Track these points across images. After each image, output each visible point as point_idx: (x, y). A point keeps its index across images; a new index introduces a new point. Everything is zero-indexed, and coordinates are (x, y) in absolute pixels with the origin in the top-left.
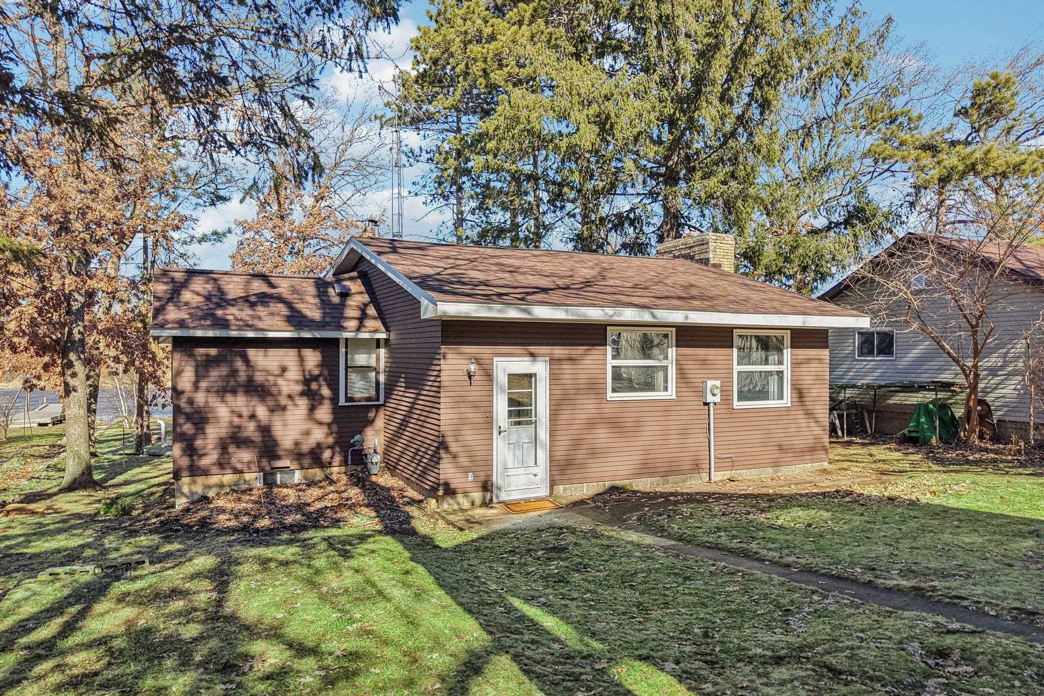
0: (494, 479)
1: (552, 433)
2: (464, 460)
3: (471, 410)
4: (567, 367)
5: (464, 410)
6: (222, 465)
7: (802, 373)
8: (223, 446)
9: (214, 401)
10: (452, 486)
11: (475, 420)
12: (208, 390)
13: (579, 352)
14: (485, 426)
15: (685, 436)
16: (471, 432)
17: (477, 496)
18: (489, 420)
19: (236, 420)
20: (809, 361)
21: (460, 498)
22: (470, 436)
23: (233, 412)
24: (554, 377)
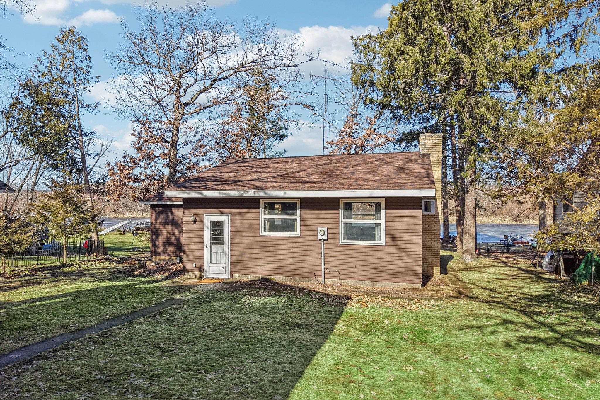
0: (205, 267)
1: (231, 248)
2: (191, 257)
3: (195, 236)
4: (238, 218)
5: (192, 236)
6: (164, 252)
7: (396, 225)
8: (164, 245)
9: (161, 228)
10: (187, 268)
11: (196, 241)
12: (160, 224)
13: (244, 211)
14: (200, 244)
15: (305, 257)
16: (194, 246)
17: (197, 274)
18: (202, 242)
19: (169, 235)
20: (401, 217)
21: (191, 273)
22: (193, 247)
23: (167, 232)
24: (232, 223)
